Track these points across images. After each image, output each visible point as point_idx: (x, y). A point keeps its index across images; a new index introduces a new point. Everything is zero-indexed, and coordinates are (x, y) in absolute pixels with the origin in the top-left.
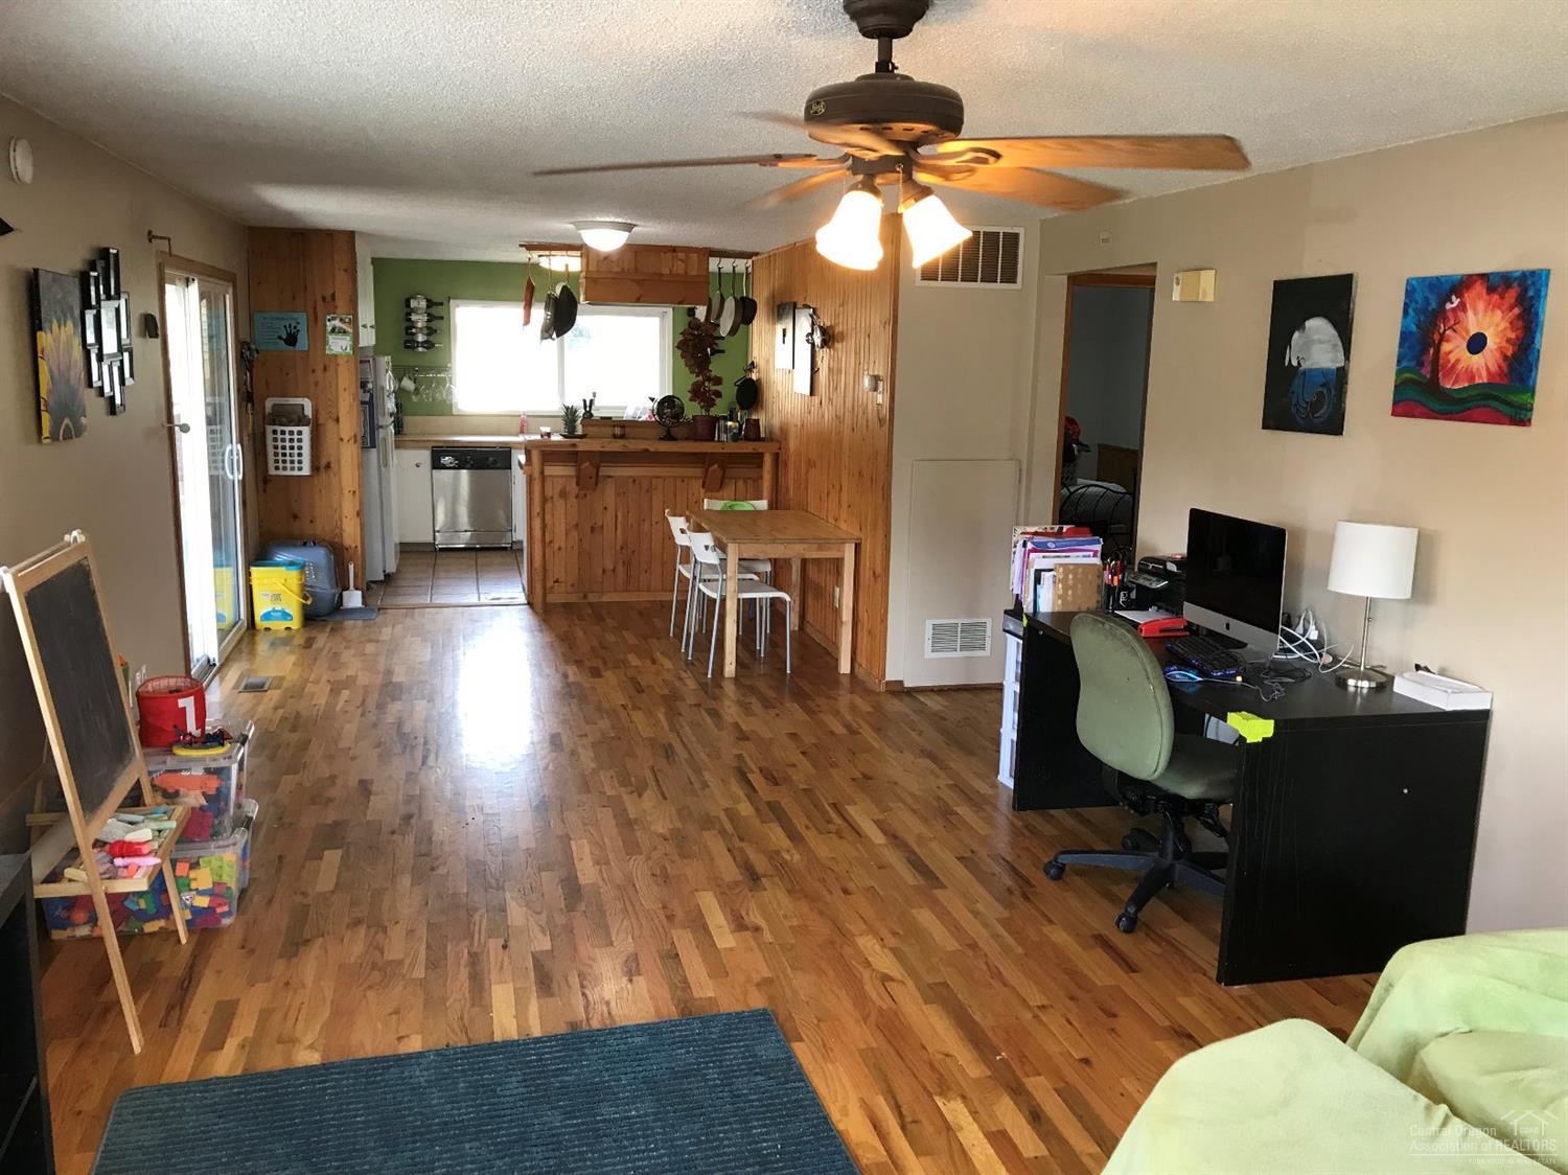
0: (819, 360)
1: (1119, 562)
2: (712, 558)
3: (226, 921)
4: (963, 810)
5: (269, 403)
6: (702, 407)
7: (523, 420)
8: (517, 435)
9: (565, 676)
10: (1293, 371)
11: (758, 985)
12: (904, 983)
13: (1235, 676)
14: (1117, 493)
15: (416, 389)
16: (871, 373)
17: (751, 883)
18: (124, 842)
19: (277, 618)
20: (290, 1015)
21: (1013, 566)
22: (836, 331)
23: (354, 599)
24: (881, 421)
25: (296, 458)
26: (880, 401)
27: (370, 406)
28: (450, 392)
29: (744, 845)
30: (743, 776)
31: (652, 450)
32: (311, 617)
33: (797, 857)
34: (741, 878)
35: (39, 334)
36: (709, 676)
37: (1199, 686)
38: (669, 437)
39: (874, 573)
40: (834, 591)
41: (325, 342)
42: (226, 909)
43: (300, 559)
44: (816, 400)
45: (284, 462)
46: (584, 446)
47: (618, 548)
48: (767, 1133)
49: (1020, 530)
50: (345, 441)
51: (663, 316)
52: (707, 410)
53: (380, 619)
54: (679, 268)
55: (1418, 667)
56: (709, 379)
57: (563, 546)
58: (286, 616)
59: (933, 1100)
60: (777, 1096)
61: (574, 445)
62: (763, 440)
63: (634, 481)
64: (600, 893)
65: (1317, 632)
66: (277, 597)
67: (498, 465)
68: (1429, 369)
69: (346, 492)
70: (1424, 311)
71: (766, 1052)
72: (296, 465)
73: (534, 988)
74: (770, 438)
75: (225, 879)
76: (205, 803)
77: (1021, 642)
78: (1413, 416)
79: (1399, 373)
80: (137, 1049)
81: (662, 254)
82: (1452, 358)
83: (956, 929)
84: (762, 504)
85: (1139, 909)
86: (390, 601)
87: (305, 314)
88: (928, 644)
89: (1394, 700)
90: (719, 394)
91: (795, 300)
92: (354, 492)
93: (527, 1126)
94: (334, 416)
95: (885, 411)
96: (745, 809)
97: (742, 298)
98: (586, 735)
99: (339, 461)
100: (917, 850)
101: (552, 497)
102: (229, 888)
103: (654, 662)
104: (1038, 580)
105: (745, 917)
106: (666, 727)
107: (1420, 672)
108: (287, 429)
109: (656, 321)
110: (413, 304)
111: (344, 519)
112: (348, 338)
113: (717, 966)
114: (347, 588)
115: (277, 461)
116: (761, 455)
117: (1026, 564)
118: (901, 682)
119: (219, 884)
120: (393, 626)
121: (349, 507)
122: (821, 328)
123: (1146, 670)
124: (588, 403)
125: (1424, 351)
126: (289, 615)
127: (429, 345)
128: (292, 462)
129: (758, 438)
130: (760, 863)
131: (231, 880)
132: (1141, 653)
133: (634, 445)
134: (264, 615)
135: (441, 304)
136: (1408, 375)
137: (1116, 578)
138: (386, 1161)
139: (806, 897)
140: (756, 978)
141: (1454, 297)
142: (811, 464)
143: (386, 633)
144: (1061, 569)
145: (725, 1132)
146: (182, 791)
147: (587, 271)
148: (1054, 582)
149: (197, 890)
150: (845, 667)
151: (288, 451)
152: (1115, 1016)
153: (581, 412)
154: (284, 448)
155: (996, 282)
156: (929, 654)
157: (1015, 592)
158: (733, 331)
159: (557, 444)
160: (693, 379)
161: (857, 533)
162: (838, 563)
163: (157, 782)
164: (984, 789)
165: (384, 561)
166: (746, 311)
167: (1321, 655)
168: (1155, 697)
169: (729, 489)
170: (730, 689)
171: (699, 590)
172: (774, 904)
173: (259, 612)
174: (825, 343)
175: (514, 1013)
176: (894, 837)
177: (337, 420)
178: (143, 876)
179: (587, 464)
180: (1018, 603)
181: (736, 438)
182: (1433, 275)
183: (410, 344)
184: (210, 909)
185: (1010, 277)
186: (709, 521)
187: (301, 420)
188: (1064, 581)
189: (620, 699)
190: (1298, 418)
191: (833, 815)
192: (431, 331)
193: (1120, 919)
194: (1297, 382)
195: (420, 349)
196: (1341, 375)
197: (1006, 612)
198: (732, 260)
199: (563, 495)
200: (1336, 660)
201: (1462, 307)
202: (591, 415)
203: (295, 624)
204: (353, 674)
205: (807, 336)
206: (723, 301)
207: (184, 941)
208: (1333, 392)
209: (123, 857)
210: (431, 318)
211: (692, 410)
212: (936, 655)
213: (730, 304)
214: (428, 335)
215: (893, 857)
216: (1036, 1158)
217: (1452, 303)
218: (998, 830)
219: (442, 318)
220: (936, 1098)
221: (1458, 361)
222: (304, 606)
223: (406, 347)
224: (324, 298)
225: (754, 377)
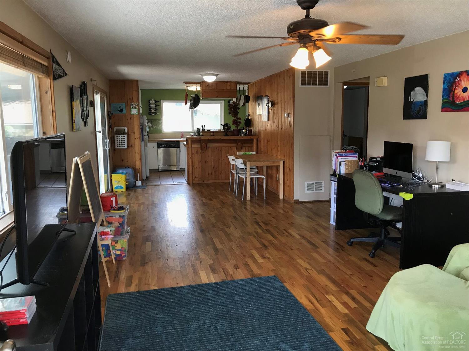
0: (270, 111)
1: (363, 159)
2: (243, 166)
3: (124, 258)
4: (321, 230)
5: (115, 129)
6: (236, 126)
7: (182, 134)
8: (181, 138)
9: (202, 201)
10: (412, 102)
11: (272, 271)
12: (312, 270)
13: (400, 185)
14: (356, 149)
15: (152, 126)
16: (287, 112)
17: (265, 248)
18: (104, 232)
19: (119, 188)
20: (147, 278)
21: (333, 162)
22: (275, 102)
23: (139, 183)
24: (290, 126)
25: (123, 144)
26: (290, 120)
27: (142, 130)
28: (161, 126)
29: (261, 239)
30: (257, 223)
31: (222, 139)
32: (128, 188)
33: (276, 242)
34: (261, 247)
35: (73, 102)
36: (243, 200)
37: (390, 188)
38: (227, 135)
39: (290, 169)
40: (277, 175)
41: (130, 111)
42: (124, 255)
43: (125, 172)
44: (270, 122)
45: (120, 145)
46: (203, 138)
47: (213, 167)
48: (281, 303)
49: (334, 151)
50: (136, 138)
51: (221, 103)
52: (237, 127)
53: (147, 188)
54: (229, 88)
55: (453, 180)
56: (238, 118)
57: (197, 167)
58: (121, 188)
59: (324, 295)
60: (282, 295)
61: (200, 138)
62: (253, 135)
63: (217, 148)
64: (224, 251)
65: (422, 174)
66: (119, 182)
67: (176, 147)
68: (452, 98)
69: (137, 153)
70: (449, 82)
71: (277, 285)
72: (123, 146)
73: (211, 272)
74: (255, 135)
75: (124, 246)
76: (119, 225)
77: (336, 183)
78: (448, 112)
79: (443, 100)
80: (109, 286)
81: (224, 84)
82: (458, 94)
83: (324, 258)
84: (254, 153)
85: (375, 251)
86: (149, 184)
87: (125, 104)
88: (306, 189)
89: (446, 189)
90: (240, 123)
91: (262, 95)
92: (139, 153)
93: (216, 302)
94: (133, 132)
95: (292, 122)
96: (259, 231)
97: (246, 96)
98: (211, 214)
99: (135, 144)
100: (310, 239)
101: (194, 153)
102: (125, 249)
103: (226, 197)
104: (340, 165)
105: (265, 255)
106: (233, 212)
107: (453, 181)
108: (121, 135)
109: (219, 105)
110: (151, 102)
111: (136, 161)
112: (137, 110)
113: (259, 266)
114: (137, 180)
115: (118, 145)
116: (253, 140)
117: (336, 161)
118: (298, 200)
119: (123, 248)
120: (151, 190)
121: (137, 157)
122: (271, 101)
123: (375, 183)
124: (203, 126)
125: (450, 93)
126: (123, 187)
127: (155, 113)
128: (122, 145)
129: (251, 135)
130: (267, 244)
131: (126, 246)
132: (374, 179)
133: (217, 138)
134: (116, 187)
135: (159, 102)
136: (445, 100)
137: (363, 163)
138: (181, 309)
139: (281, 251)
140: (271, 269)
141: (458, 78)
142: (268, 140)
143: (150, 192)
144: (347, 161)
145: (270, 303)
146: (113, 222)
147: (203, 89)
148: (345, 165)
149: (117, 249)
150: (281, 197)
151: (121, 142)
152: (372, 276)
153: (201, 129)
154: (120, 141)
155: (322, 85)
156: (306, 191)
157: (333, 169)
158: (244, 105)
159: (195, 138)
160: (233, 118)
161: (283, 158)
162: (278, 167)
163: (107, 220)
164: (326, 225)
165: (146, 173)
166: (247, 99)
167: (424, 180)
168: (378, 191)
169: (244, 149)
170: (248, 203)
171: (239, 176)
172: (272, 252)
173: (114, 186)
174: (272, 106)
175: (207, 278)
176: (303, 237)
177: (134, 133)
178: (110, 240)
179: (204, 144)
180: (335, 172)
181: (245, 135)
182: (452, 72)
183: (150, 113)
184: (120, 255)
185: (326, 84)
186: (240, 157)
187: (124, 133)
188: (348, 164)
189: (219, 206)
190: (414, 116)
191: (285, 232)
192: (156, 109)
193: (370, 254)
194: (413, 106)
195: (153, 115)
196: (426, 102)
197: (331, 175)
198: (243, 85)
199: (197, 152)
200: (428, 181)
201: (460, 80)
202: (204, 130)
203: (124, 190)
204: (143, 201)
205: (267, 104)
206: (240, 97)
207: (114, 263)
208: (424, 107)
209: (104, 235)
210: (156, 106)
211: (233, 127)
212: (308, 192)
213: (243, 97)
214: (155, 110)
215: (303, 241)
216: (355, 308)
217: (457, 79)
218: (332, 235)
219: (159, 106)
220: (326, 295)
221: (460, 95)
222: (126, 185)
223: (149, 114)
224: (130, 99)
225: (249, 118)
